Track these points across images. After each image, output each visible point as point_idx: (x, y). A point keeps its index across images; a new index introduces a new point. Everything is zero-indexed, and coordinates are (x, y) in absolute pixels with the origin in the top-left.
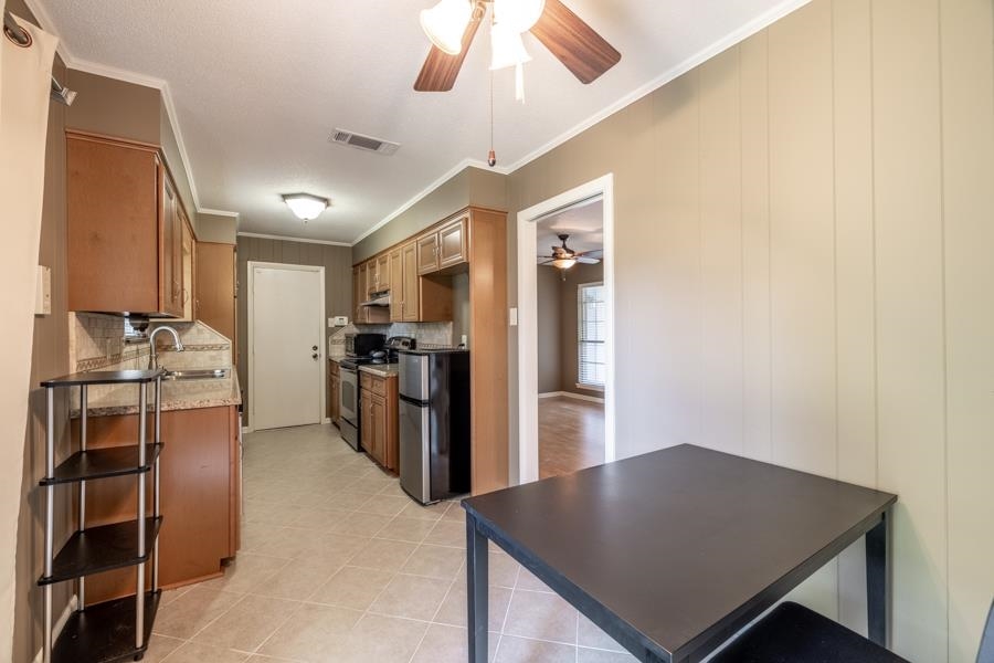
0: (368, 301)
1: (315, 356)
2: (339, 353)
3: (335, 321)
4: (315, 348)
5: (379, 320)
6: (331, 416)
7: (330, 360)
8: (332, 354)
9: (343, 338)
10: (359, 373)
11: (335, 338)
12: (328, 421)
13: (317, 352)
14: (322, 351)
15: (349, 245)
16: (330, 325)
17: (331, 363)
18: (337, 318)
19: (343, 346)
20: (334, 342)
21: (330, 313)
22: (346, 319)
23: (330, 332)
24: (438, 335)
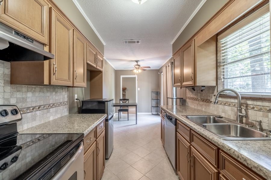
24: (55, 96)
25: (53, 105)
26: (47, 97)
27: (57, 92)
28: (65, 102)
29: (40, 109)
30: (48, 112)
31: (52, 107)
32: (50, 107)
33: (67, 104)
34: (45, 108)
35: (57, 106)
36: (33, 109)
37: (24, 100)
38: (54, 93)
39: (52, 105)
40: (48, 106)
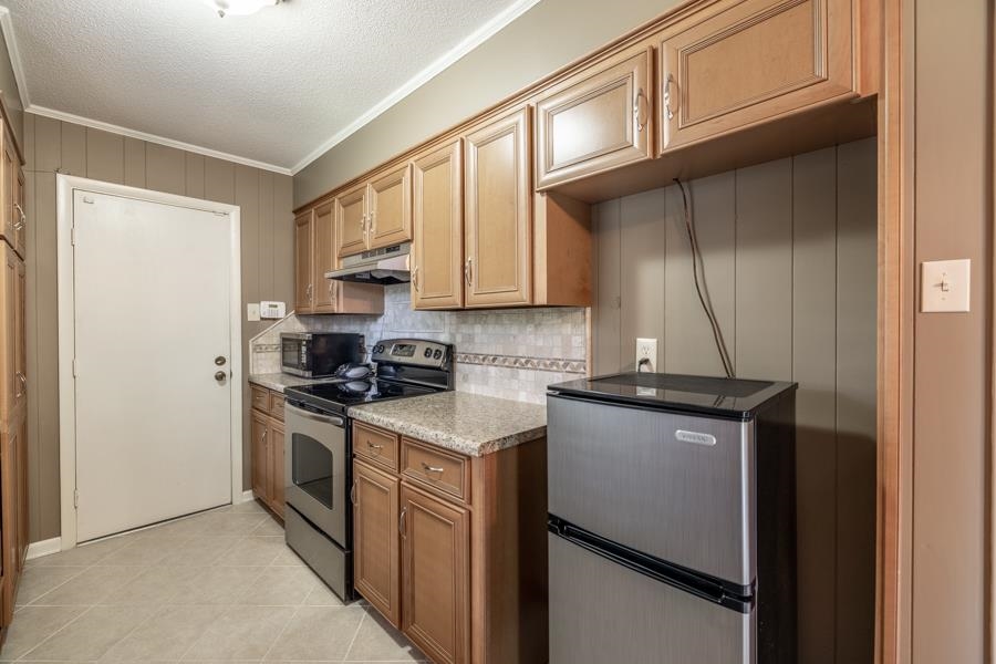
0: (339, 267)
1: (220, 377)
2: (268, 368)
3: (262, 309)
4: (220, 361)
5: (360, 306)
6: (253, 487)
7: (251, 383)
8: (254, 371)
9: (276, 340)
10: (348, 424)
11: (261, 341)
12: (248, 496)
13: (225, 368)
14: (235, 365)
15: (288, 172)
16: (251, 318)
17: (253, 389)
18: (265, 305)
19: (277, 356)
20: (258, 349)
21: (250, 295)
22: (281, 306)
23: (250, 329)
24: (532, 337)
25: (527, 362)
26: (512, 338)
27: (540, 324)
28: (575, 364)
29: (496, 363)
30: (513, 377)
31: (523, 367)
32: (517, 365)
33: (582, 370)
34: (507, 364)
35: (542, 367)
36: (484, 360)
37: (470, 339)
38: (530, 328)
39: (523, 360)
40: (513, 360)
